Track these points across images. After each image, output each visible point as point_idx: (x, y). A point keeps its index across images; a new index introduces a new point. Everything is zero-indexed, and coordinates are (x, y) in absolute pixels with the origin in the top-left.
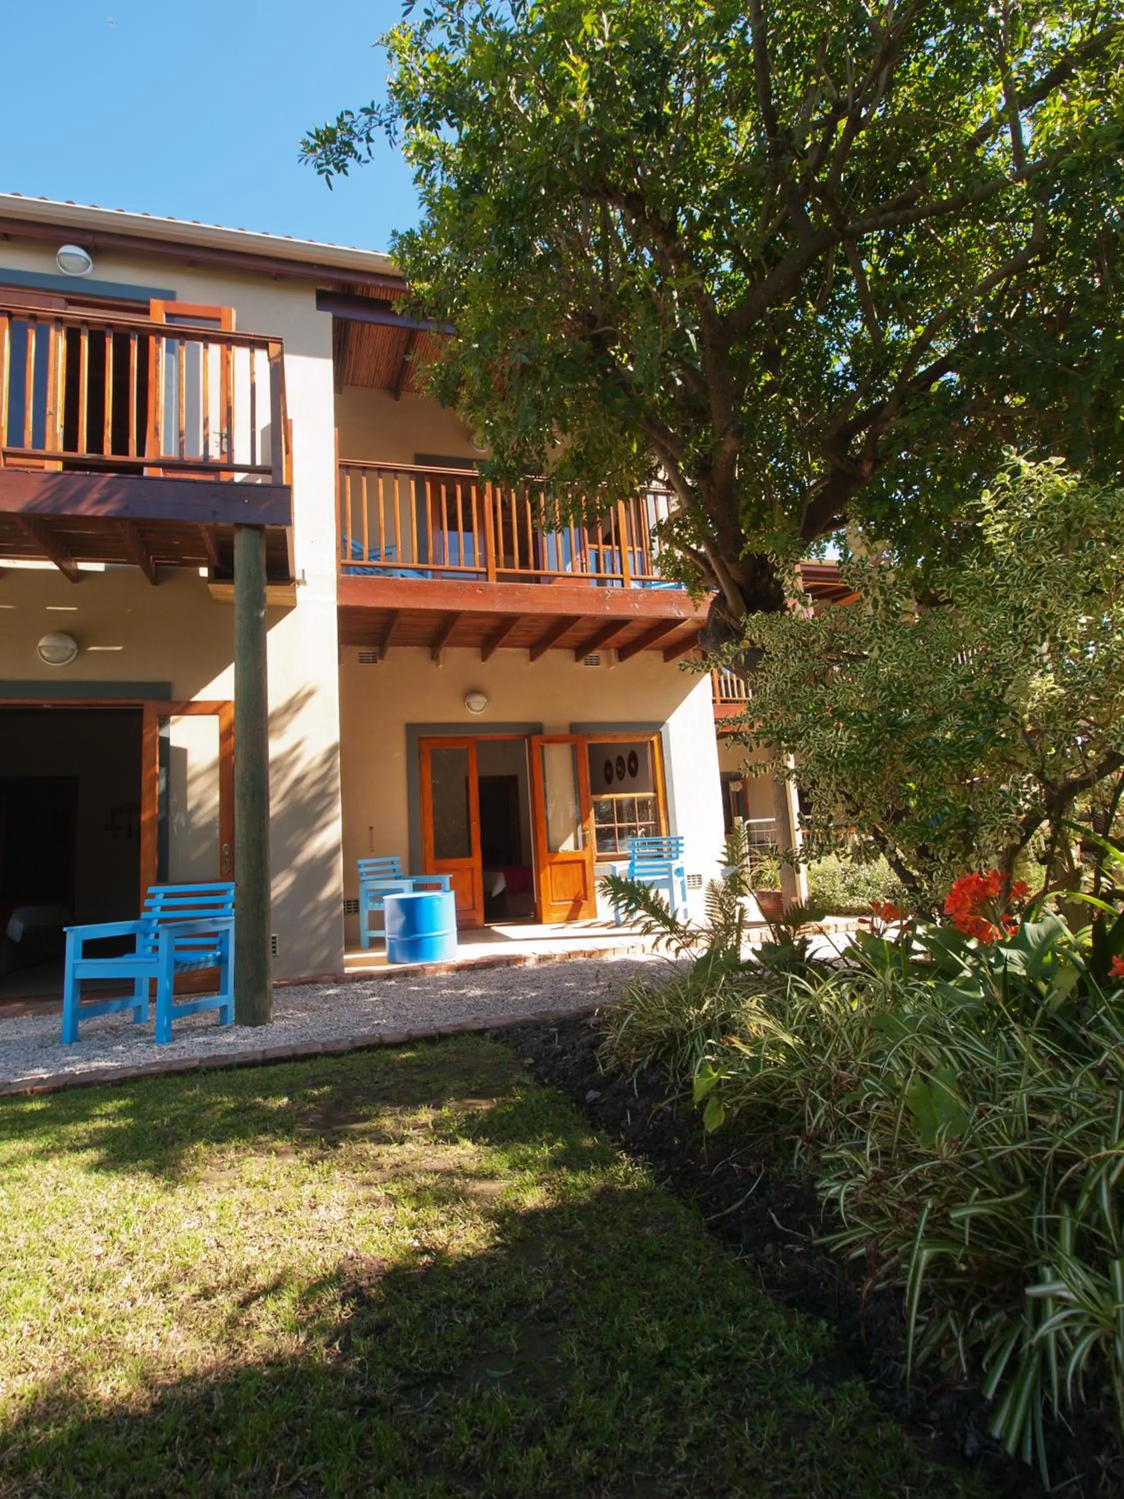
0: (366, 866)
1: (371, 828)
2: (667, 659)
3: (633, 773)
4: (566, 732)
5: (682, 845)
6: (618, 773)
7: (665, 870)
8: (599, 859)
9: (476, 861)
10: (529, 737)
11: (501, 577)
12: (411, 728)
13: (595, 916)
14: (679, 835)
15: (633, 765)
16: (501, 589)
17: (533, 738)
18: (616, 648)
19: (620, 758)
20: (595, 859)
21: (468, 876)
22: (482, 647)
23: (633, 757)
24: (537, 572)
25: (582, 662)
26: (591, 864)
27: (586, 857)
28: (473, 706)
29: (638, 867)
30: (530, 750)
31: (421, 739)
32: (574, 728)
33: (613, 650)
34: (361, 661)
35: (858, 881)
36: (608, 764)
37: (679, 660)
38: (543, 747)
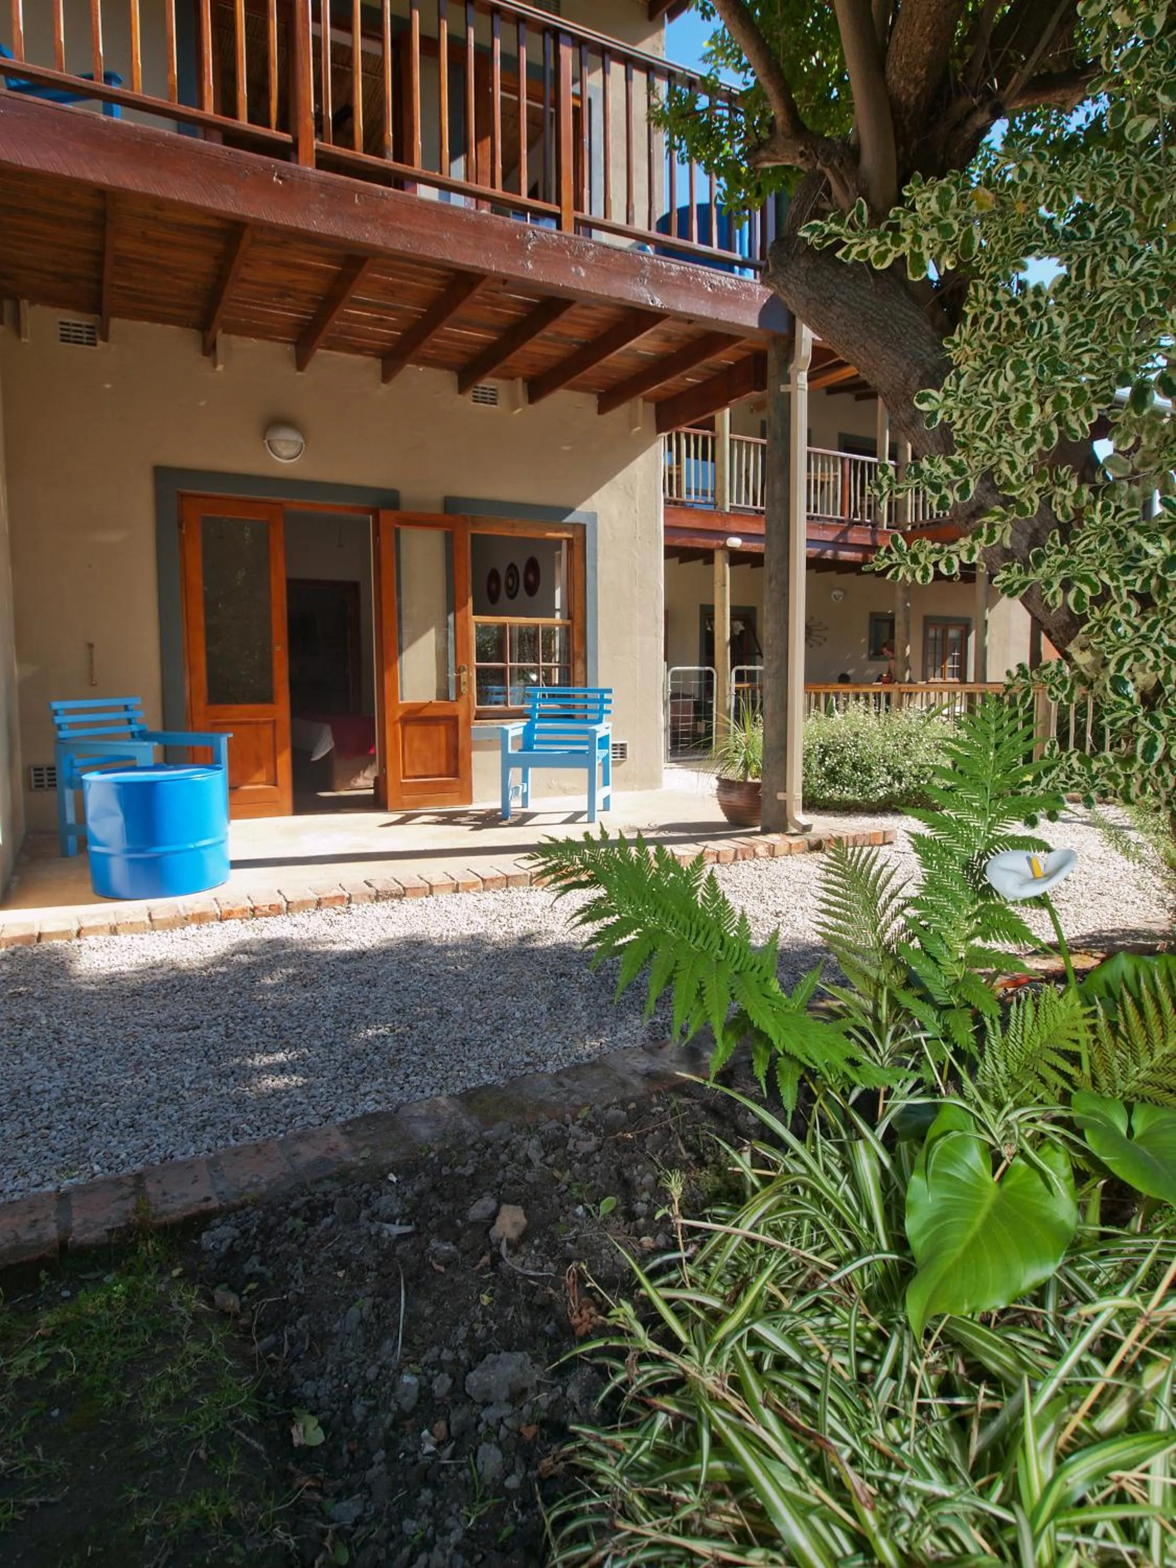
0: (70, 712)
1: (91, 646)
2: (603, 408)
3: (532, 589)
4: (438, 510)
5: (609, 701)
6: (509, 588)
7: (585, 737)
8: (479, 716)
9: (282, 709)
10: (376, 513)
11: (324, 162)
12: (162, 474)
13: (470, 800)
14: (601, 686)
15: (531, 578)
16: (324, 186)
17: (383, 514)
18: (524, 380)
19: (512, 567)
20: (474, 714)
21: (267, 732)
22: (296, 344)
23: (533, 566)
24: (399, 167)
25: (469, 396)
26: (468, 723)
27: (460, 710)
28: (280, 447)
29: (541, 731)
30: (377, 534)
31: (182, 496)
32: (452, 505)
33: (520, 381)
34: (65, 339)
35: (840, 763)
36: (494, 576)
37: (619, 413)
38: (397, 532)
